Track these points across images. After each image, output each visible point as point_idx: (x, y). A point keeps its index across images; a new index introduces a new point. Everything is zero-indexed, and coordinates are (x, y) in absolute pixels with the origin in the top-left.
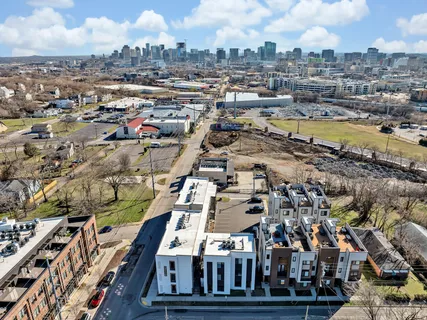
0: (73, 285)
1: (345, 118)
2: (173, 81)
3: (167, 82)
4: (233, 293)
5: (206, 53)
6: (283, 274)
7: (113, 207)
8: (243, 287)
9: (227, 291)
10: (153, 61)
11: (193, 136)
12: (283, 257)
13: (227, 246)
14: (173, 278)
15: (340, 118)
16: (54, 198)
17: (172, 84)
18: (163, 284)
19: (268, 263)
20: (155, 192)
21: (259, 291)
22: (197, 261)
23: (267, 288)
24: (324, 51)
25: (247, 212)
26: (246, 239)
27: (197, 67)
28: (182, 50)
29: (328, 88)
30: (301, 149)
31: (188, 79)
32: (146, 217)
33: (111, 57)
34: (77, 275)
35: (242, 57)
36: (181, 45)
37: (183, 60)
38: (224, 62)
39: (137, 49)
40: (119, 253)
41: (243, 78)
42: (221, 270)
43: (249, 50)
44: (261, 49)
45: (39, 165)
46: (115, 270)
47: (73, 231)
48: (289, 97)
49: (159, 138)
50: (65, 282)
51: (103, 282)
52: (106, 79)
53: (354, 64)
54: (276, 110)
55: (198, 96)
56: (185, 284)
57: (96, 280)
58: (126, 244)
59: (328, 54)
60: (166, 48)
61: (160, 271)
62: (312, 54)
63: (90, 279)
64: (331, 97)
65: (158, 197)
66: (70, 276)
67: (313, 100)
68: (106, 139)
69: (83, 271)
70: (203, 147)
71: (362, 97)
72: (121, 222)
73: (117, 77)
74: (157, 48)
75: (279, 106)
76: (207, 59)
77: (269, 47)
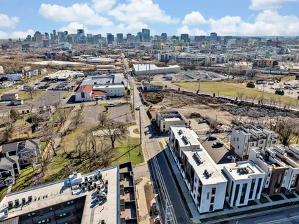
1: (220, 79)
2: (85, 58)
3: (80, 58)
5: (98, 37)
8: (253, 198)
9: (246, 203)
10: (60, 43)
14: (212, 200)
15: (216, 79)
17: (85, 60)
23: (267, 196)
24: (182, 35)
25: (213, 147)
27: (95, 47)
28: (82, 35)
29: (200, 60)
30: (210, 101)
31: (96, 56)
32: (146, 159)
33: (25, 40)
35: (126, 40)
36: (81, 31)
37: (83, 42)
38: (115, 44)
39: (46, 34)
40: (147, 188)
41: (136, 54)
42: (244, 189)
43: (130, 34)
44: (139, 33)
48: (177, 66)
49: (108, 99)
52: (31, 57)
53: (204, 43)
54: (172, 75)
55: (112, 68)
58: (147, 180)
59: (185, 37)
60: (69, 33)
61: (204, 196)
62: (174, 37)
64: (203, 65)
65: (143, 143)
67: (193, 68)
68: (68, 103)
70: (144, 104)
71: (223, 65)
73: (38, 55)
74: (62, 33)
75: (172, 73)
76: (101, 41)
77: (145, 32)
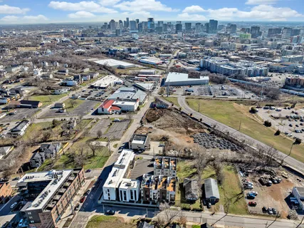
0: (75, 194)
1: (236, 97)
2: (140, 56)
3: (136, 56)
4: (130, 201)
5: (169, 25)
6: (148, 196)
7: (92, 159)
8: (134, 199)
9: (128, 200)
10: (131, 31)
11: (139, 112)
12: (147, 191)
13: (128, 185)
14: (109, 195)
15: (232, 97)
16: (67, 153)
17: (139, 59)
18: (106, 197)
19: (142, 192)
20: (111, 152)
21: (139, 201)
22: (117, 189)
23: (142, 201)
24: (252, 27)
25: (148, 166)
26: (136, 182)
30: (193, 126)
31: (150, 54)
32: (105, 166)
33: (102, 28)
34: (77, 190)
35: (194, 29)
36: (150, 20)
37: (151, 31)
38: (180, 34)
40: (92, 182)
42: (125, 194)
44: (207, 25)
45: (60, 131)
46: (90, 189)
47: (76, 175)
49: (120, 114)
50: (72, 194)
51: (85, 194)
52: (98, 53)
54: (196, 89)
55: (152, 73)
56: (113, 197)
57: (83, 193)
58: (95, 178)
59: (255, 29)
60: (140, 21)
61: (104, 192)
62: (243, 30)
63: (81, 192)
65: (112, 155)
66: (74, 191)
68: (92, 114)
69: (78, 189)
70: (141, 122)
72: (94, 168)
76: (169, 30)
